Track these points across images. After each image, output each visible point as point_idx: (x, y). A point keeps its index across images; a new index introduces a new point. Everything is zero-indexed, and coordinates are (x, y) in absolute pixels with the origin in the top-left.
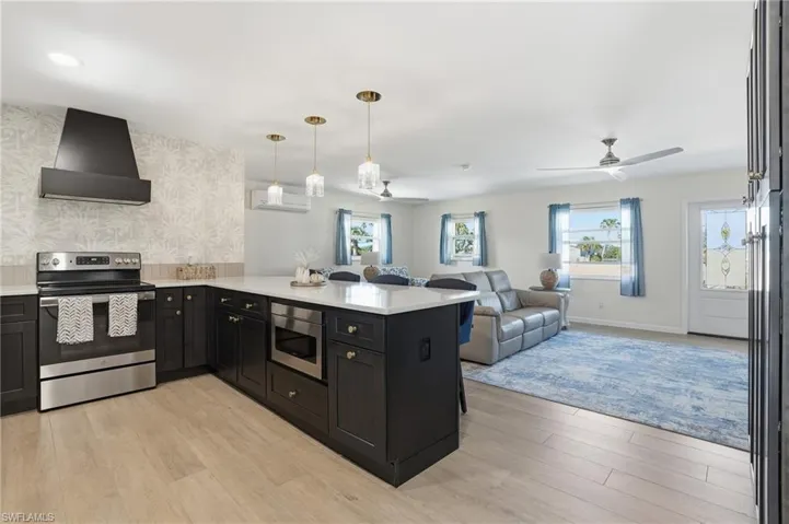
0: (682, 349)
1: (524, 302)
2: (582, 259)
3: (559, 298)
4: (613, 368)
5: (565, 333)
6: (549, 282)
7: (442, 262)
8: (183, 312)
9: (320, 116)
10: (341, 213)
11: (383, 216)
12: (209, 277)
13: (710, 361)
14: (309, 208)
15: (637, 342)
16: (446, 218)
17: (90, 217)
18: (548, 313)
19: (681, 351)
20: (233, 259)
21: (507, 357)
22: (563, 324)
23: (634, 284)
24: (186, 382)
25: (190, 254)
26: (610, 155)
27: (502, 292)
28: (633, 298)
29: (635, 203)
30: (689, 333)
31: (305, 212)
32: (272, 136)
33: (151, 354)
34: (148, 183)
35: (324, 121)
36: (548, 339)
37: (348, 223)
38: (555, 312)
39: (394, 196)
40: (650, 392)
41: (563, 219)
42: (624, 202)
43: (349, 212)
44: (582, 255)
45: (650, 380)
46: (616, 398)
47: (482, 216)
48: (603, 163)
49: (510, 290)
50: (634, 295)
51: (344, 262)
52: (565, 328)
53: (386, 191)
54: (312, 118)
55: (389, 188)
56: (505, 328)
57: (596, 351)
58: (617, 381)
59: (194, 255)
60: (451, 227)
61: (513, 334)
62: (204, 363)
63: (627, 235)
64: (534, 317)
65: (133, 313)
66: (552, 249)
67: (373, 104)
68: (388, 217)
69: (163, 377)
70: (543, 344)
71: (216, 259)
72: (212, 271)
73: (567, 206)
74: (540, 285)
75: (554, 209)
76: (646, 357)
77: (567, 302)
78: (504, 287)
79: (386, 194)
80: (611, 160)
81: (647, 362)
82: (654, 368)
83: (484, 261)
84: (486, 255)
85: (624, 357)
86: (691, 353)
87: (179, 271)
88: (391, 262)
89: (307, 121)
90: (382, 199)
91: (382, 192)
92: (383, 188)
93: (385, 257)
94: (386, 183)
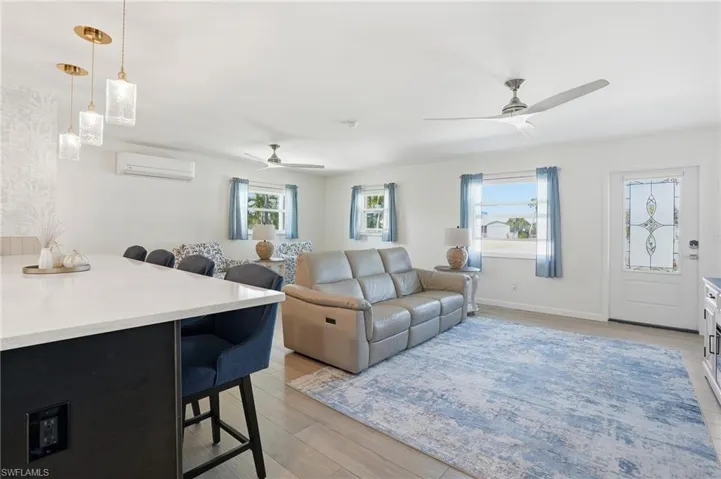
0: (603, 344)
1: (425, 285)
2: (511, 234)
3: (464, 281)
4: (517, 378)
5: (470, 320)
6: (457, 261)
7: (352, 236)
10: (235, 182)
11: (288, 187)
13: (637, 364)
14: (193, 175)
15: (551, 333)
16: (356, 190)
18: (448, 299)
19: (601, 348)
21: (387, 359)
22: (470, 308)
23: (550, 263)
26: (515, 100)
27: (399, 273)
28: (550, 279)
29: (552, 173)
30: (610, 320)
31: (189, 180)
32: (66, 67)
36: (449, 329)
37: (244, 194)
38: (460, 297)
39: (284, 161)
40: (559, 426)
41: (475, 191)
42: (541, 171)
43: (246, 182)
44: (512, 231)
45: (563, 403)
46: (510, 440)
47: (391, 187)
48: (506, 111)
49: (410, 270)
50: (550, 276)
51: (238, 236)
52: (471, 314)
53: (274, 156)
54: (88, 30)
55: (279, 153)
56: (379, 325)
57: (500, 349)
58: (517, 404)
60: (361, 200)
61: (394, 330)
63: (543, 209)
64: (427, 305)
66: (464, 223)
68: (294, 188)
70: (441, 336)
73: (479, 177)
74: (446, 263)
75: (466, 179)
76: (560, 358)
77: (475, 284)
78: (403, 266)
79: (274, 159)
80: (516, 106)
81: (560, 367)
82: (569, 378)
83: (393, 236)
84: (396, 230)
85: (533, 359)
86: (615, 350)
88: (297, 237)
89: (77, 29)
90: (272, 165)
91: (270, 157)
92: (270, 152)
93: (290, 231)
94: (274, 147)
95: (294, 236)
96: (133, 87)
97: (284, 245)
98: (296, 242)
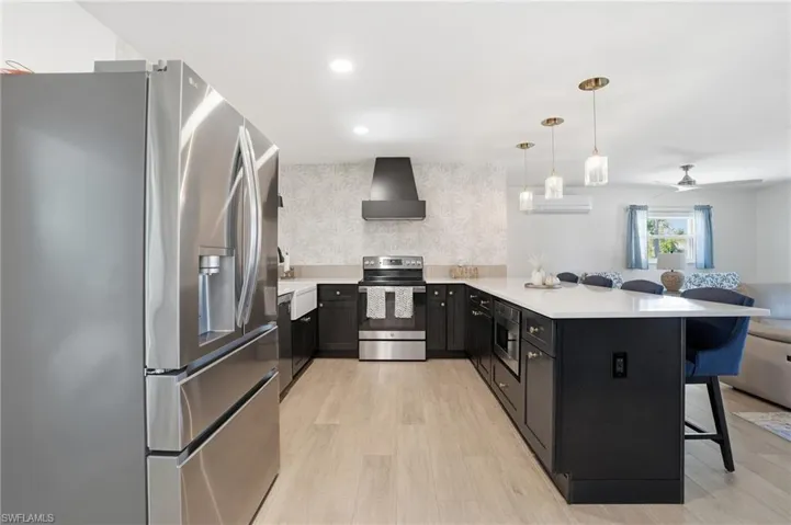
8: (446, 304)
9: (557, 117)
10: (633, 209)
11: (698, 208)
12: (472, 277)
14: (590, 207)
17: (394, 231)
20: (496, 260)
24: (448, 362)
25: (460, 257)
31: (586, 212)
32: (522, 145)
33: (422, 334)
34: (424, 202)
35: (561, 121)
37: (642, 220)
39: (698, 182)
43: (644, 208)
51: (638, 265)
53: (687, 177)
54: (548, 121)
55: (692, 174)
59: (463, 258)
62: (462, 348)
65: (410, 301)
67: (599, 91)
68: (707, 210)
69: (431, 354)
71: (481, 261)
72: (475, 272)
79: (687, 181)
87: (452, 271)
88: (712, 267)
89: (543, 123)
90: (682, 188)
91: (681, 179)
92: (681, 175)
93: (701, 260)
94: (686, 168)
95: (709, 265)
96: (605, 159)
97: (696, 276)
98: (713, 272)
